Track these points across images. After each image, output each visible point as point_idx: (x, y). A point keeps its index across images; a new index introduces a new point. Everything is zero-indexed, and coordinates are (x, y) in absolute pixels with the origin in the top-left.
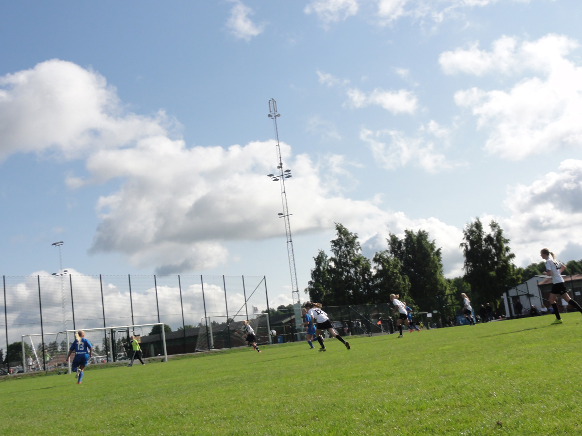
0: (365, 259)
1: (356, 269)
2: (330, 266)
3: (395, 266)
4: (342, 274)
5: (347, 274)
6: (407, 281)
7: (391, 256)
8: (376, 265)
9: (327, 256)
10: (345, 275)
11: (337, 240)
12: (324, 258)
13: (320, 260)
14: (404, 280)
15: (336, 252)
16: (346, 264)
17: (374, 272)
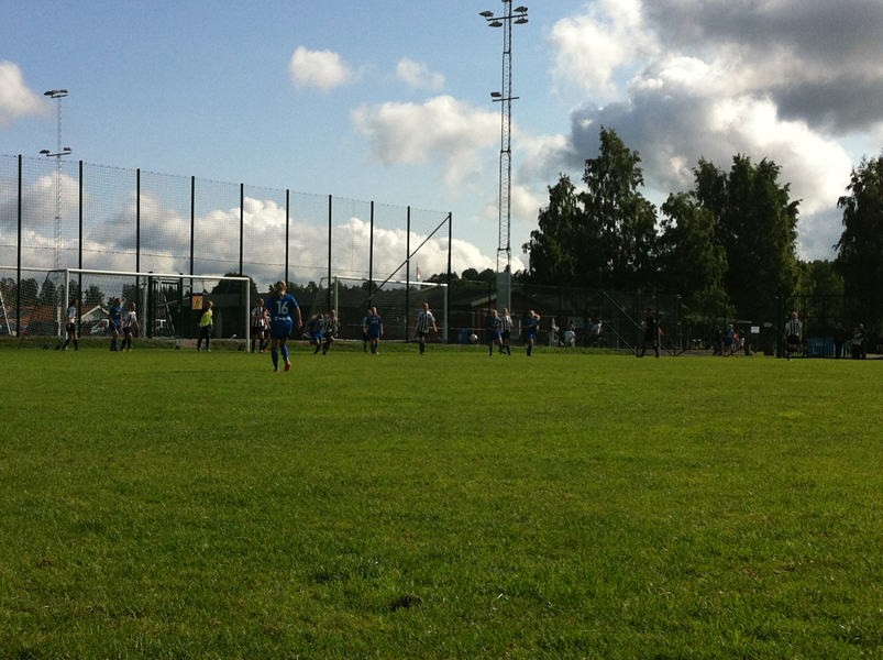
0: (648, 203)
1: (626, 221)
2: (578, 210)
3: (705, 225)
4: (597, 227)
5: (609, 228)
6: (721, 257)
7: (698, 205)
8: (666, 218)
9: (572, 189)
10: (603, 230)
11: (599, 160)
12: (569, 190)
13: (559, 193)
14: (716, 253)
15: (592, 183)
16: (608, 208)
17: (660, 231)
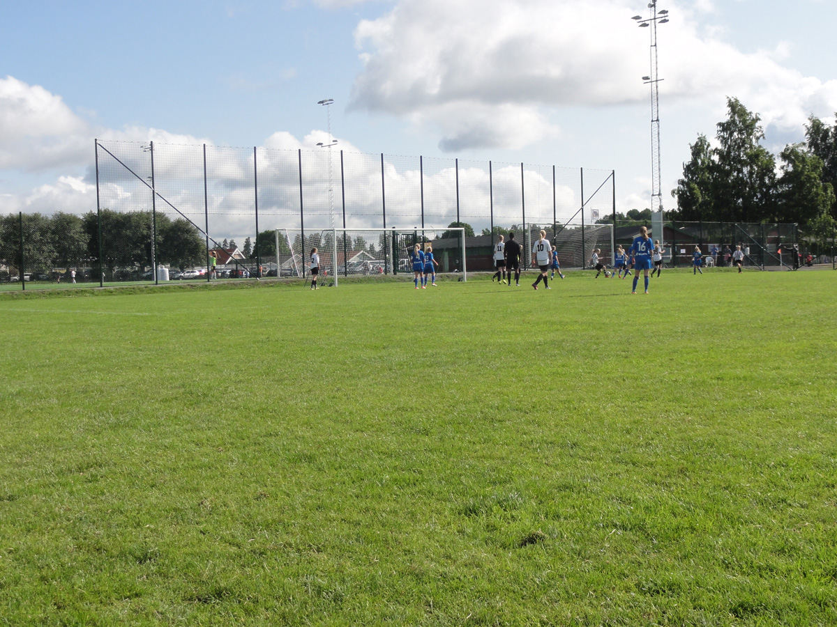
0: (768, 153)
1: (751, 167)
2: (713, 162)
3: (815, 168)
4: (728, 173)
5: (738, 174)
6: (829, 192)
7: (808, 152)
8: (785, 163)
9: (709, 145)
10: (733, 176)
11: (727, 123)
12: (706, 147)
13: (698, 149)
14: (825, 189)
15: (724, 141)
16: (737, 160)
17: (779, 174)
